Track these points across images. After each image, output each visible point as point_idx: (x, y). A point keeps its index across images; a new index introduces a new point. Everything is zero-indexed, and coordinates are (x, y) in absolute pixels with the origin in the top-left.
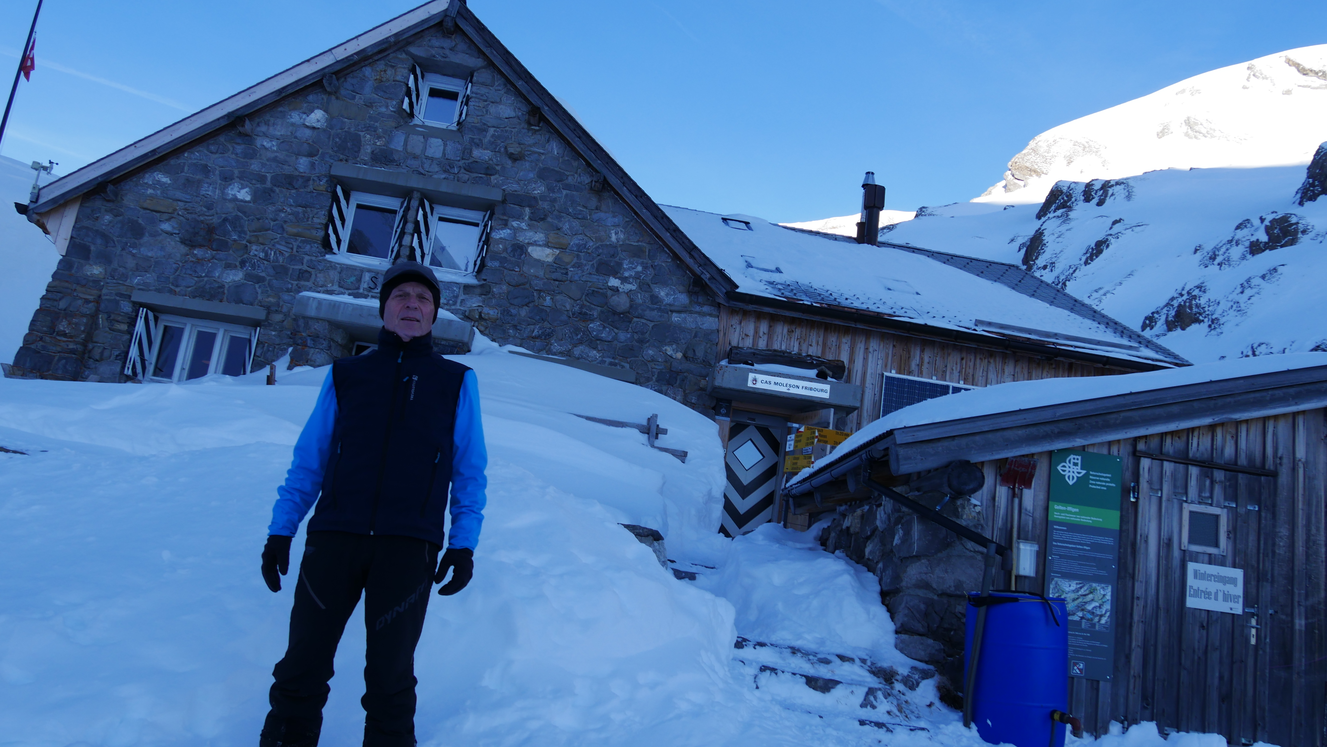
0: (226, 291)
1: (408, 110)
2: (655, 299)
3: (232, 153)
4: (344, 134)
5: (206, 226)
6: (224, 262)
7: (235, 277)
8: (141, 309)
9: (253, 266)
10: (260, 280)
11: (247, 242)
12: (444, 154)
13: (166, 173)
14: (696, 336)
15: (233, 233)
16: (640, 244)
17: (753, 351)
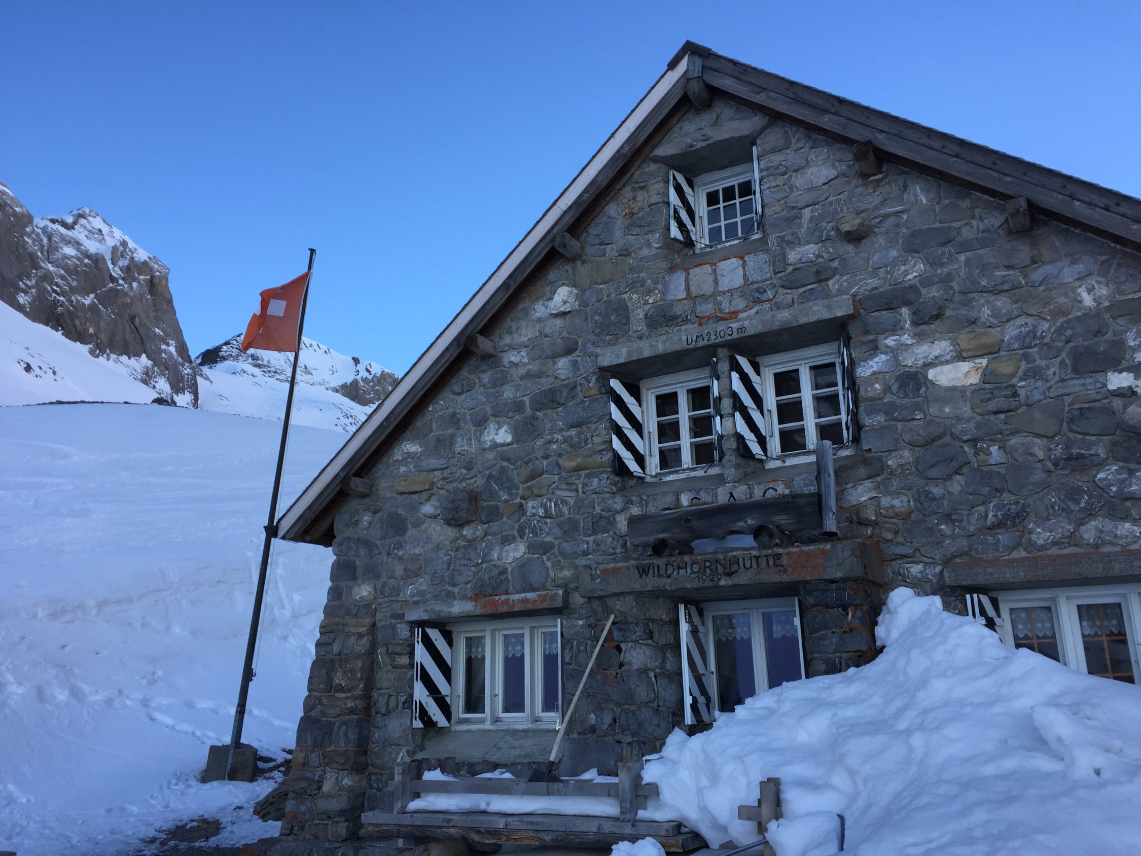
0: (510, 577)
3: (480, 386)
4: (603, 306)
5: (466, 495)
6: (500, 536)
7: (516, 552)
8: (416, 629)
9: (534, 531)
10: (545, 548)
11: (520, 499)
12: (746, 278)
13: (413, 440)
15: (501, 493)
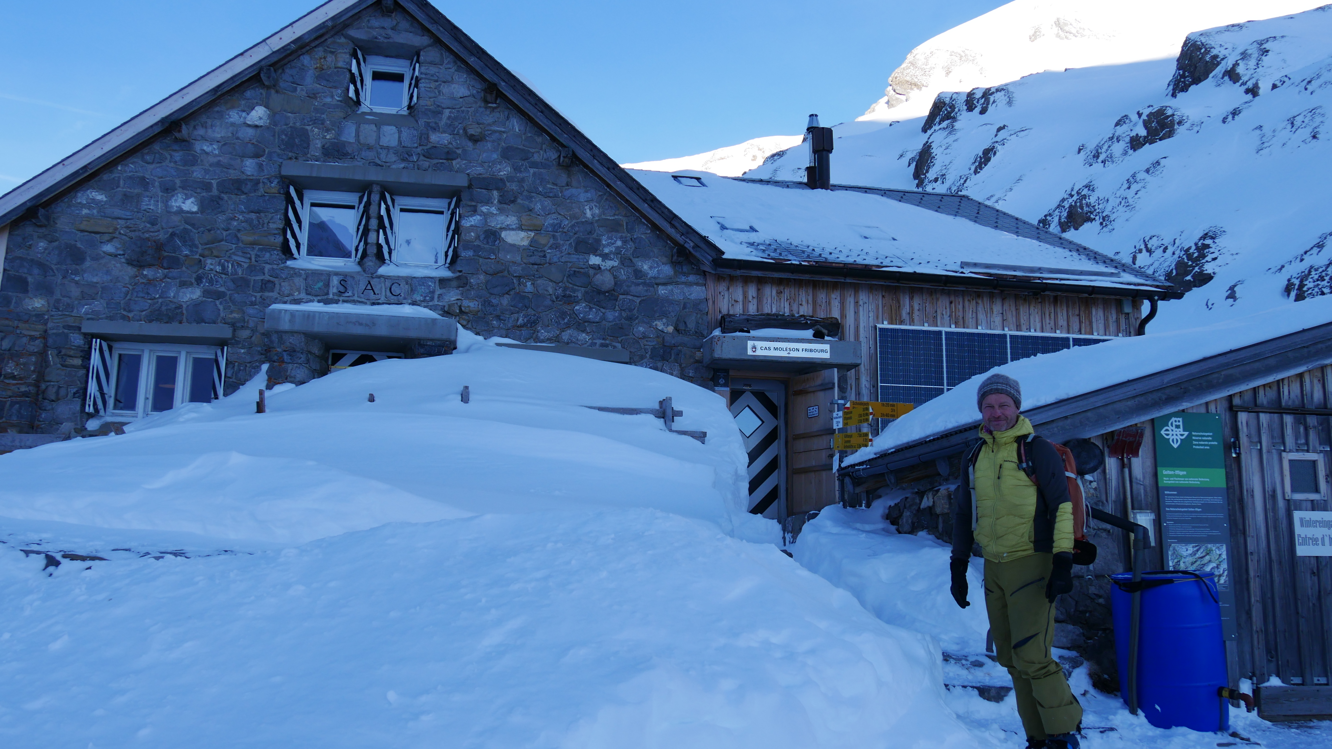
0: (185, 312)
1: (355, 99)
2: (638, 273)
3: (170, 162)
4: (289, 130)
5: (153, 243)
6: (178, 280)
7: (192, 295)
8: (94, 340)
9: (211, 282)
10: (219, 295)
11: (200, 256)
12: (400, 142)
13: (100, 189)
14: (684, 308)
15: (183, 248)
16: (616, 217)
17: (746, 317)
